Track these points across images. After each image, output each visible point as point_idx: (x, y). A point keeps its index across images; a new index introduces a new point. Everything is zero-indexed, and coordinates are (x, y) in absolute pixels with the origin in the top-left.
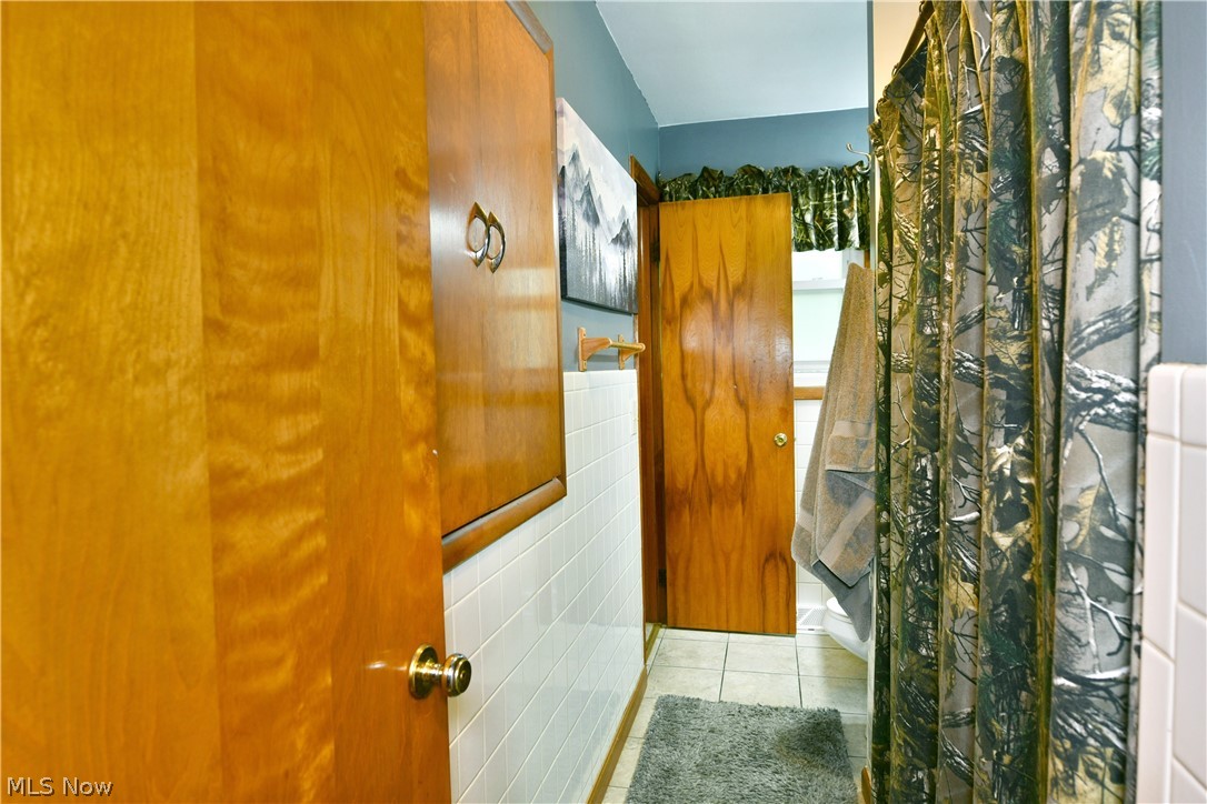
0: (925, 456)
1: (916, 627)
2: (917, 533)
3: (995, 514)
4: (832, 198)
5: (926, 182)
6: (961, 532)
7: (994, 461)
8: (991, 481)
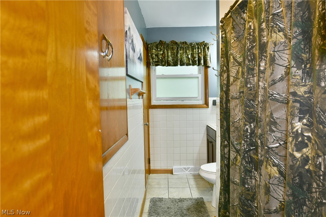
0: (247, 125)
1: (244, 178)
2: (245, 149)
3: (295, 146)
4: (196, 51)
5: (248, 39)
6: (272, 150)
7: (294, 128)
8: (293, 134)
